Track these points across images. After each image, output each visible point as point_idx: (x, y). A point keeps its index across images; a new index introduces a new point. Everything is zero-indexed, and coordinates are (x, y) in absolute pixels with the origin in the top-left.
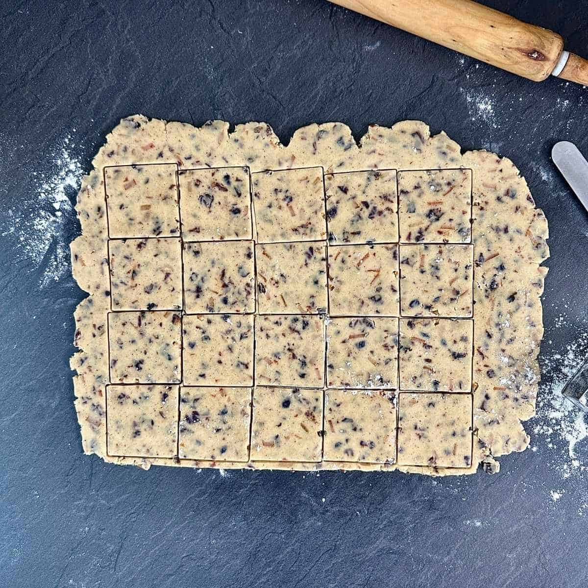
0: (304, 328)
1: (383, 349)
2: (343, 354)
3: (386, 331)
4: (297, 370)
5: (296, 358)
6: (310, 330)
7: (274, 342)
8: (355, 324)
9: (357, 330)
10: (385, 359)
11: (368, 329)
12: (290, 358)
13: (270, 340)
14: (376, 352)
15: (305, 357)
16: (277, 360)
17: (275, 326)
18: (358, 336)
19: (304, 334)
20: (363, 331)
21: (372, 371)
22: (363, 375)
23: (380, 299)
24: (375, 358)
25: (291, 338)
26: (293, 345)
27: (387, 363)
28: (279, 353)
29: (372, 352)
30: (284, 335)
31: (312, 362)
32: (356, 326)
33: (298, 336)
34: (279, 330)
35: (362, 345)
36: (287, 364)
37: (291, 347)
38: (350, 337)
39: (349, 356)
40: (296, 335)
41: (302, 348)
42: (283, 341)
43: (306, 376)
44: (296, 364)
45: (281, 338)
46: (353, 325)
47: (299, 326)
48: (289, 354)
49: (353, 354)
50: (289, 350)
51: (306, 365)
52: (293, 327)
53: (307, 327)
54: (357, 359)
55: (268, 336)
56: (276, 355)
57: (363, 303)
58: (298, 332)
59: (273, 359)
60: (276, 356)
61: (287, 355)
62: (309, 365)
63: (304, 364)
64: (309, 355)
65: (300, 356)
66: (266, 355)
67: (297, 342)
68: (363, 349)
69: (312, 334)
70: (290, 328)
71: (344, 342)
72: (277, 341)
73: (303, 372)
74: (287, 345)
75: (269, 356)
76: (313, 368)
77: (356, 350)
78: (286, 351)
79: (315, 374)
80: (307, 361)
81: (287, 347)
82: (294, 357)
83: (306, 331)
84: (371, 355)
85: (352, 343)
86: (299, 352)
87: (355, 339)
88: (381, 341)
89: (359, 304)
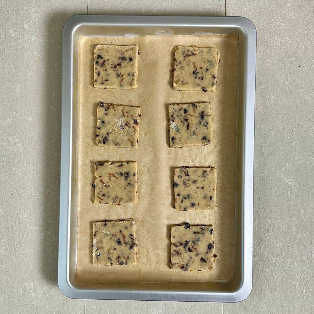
0: (102, 58)
1: (117, 256)
2: (113, 232)
3: (128, 257)
4: (128, 63)
5: (120, 63)
6: (103, 54)
7: (110, 76)
8: (132, 238)
9: (128, 239)
10: (111, 257)
11: (128, 246)
12: (120, 67)
13: (109, 79)
14: (115, 251)
15: (119, 58)
16: (121, 75)
17: (101, 76)
18: (125, 240)
19: (106, 58)
20: (127, 243)
21: (104, 249)
22: (101, 244)
24: (111, 251)
25: (108, 66)
26: (112, 65)
27: (108, 258)
28: (117, 74)
29: (115, 249)
30: (106, 70)
31: (123, 53)
32: (130, 239)
33: (107, 61)
34: (103, 73)
35: (119, 242)
36: (124, 69)
37: (113, 66)
38: (124, 235)
39: (112, 235)
40: (106, 63)
41: (114, 60)
42: (110, 71)
43: (131, 57)
44: (124, 64)
45: (108, 72)
46: (131, 237)
47: (101, 61)
48: (117, 68)
49: (113, 238)
50: (115, 67)
51: (124, 57)
52: (101, 65)
53: (101, 56)
54: (110, 240)
55: (107, 80)
58: (104, 61)
59: (120, 77)
60: (119, 76)
61: (118, 69)
62: (124, 56)
64: (118, 55)
65: (119, 60)
66: (118, 82)
68: (117, 244)
69: (105, 53)
70: (102, 66)
71: (121, 232)
72: (110, 74)
73: (128, 59)
74: (112, 69)
75: (119, 80)
76: (126, 53)
77: (116, 240)
78: (116, 69)
79: (130, 52)
80: (122, 56)
81: (113, 68)
82: (119, 64)
84: (113, 248)
85: (120, 237)
86: (116, 61)
87: (123, 239)
88: (122, 254)
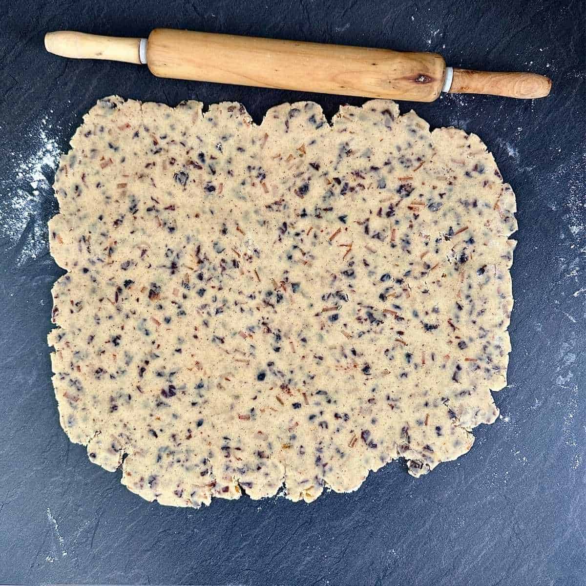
23: (352, 274)
56: (251, 329)
57: (335, 277)
63: (278, 337)
67: (272, 316)
83: (280, 305)
89: (331, 279)
